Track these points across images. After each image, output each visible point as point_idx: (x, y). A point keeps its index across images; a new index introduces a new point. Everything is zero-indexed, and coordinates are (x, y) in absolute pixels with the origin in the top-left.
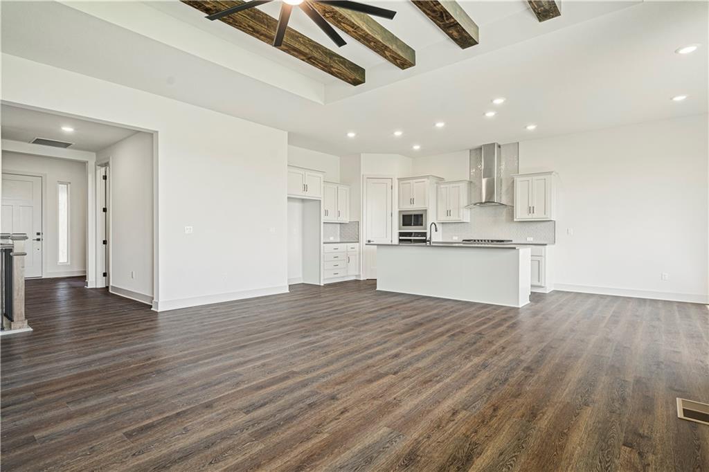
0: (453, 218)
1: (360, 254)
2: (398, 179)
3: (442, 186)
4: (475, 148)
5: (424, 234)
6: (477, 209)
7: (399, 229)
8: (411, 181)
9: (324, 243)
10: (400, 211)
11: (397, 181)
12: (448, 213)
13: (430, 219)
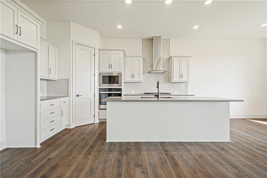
0: (136, 79)
1: (69, 107)
2: (98, 49)
3: (128, 58)
4: (145, 38)
5: (120, 90)
6: (147, 75)
7: (100, 86)
8: (109, 52)
9: (41, 100)
10: (100, 73)
11: (98, 50)
12: (133, 76)
13: (123, 79)
